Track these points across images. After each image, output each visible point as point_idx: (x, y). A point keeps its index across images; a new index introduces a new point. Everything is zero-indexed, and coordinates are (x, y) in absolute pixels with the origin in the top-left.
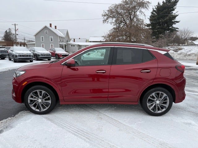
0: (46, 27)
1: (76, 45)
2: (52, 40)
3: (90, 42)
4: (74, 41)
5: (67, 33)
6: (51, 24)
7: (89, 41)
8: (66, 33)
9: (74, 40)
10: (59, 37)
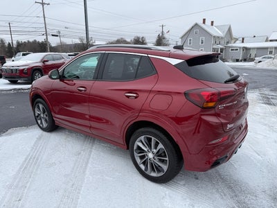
0: (196, 24)
1: (240, 48)
2: (202, 43)
3: (271, 41)
4: (243, 42)
5: (230, 30)
6: (204, 20)
7: (270, 39)
8: (227, 30)
9: (243, 39)
10: (214, 37)
